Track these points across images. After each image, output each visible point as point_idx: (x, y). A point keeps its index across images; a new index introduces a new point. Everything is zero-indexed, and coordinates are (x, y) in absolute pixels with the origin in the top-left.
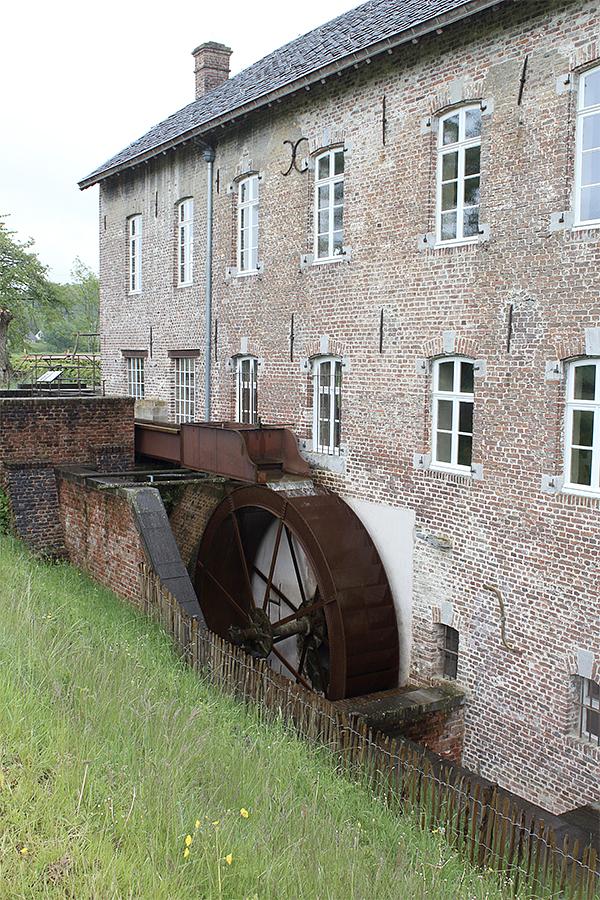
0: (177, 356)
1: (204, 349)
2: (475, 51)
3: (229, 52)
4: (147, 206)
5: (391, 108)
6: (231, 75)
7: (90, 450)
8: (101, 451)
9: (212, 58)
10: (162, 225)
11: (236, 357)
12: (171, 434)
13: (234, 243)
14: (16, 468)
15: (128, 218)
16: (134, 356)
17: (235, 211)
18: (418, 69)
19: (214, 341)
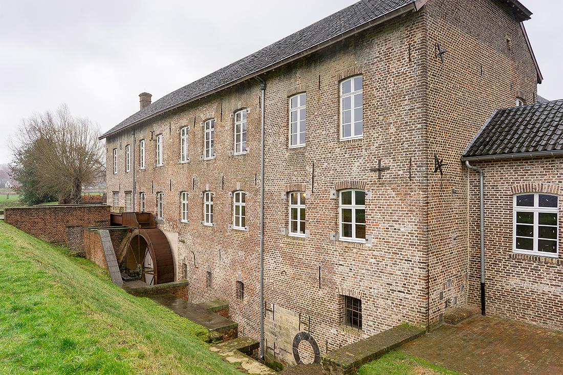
0: (127, 193)
1: (132, 190)
2: (187, 113)
3: (151, 95)
4: (118, 146)
5: (172, 125)
6: (152, 103)
7: (95, 222)
8: (98, 222)
9: (145, 98)
10: (122, 152)
11: (141, 193)
12: (119, 216)
13: (140, 159)
14: (69, 227)
15: (114, 149)
16: (115, 193)
17: (140, 150)
18: (177, 116)
19: (135, 188)
